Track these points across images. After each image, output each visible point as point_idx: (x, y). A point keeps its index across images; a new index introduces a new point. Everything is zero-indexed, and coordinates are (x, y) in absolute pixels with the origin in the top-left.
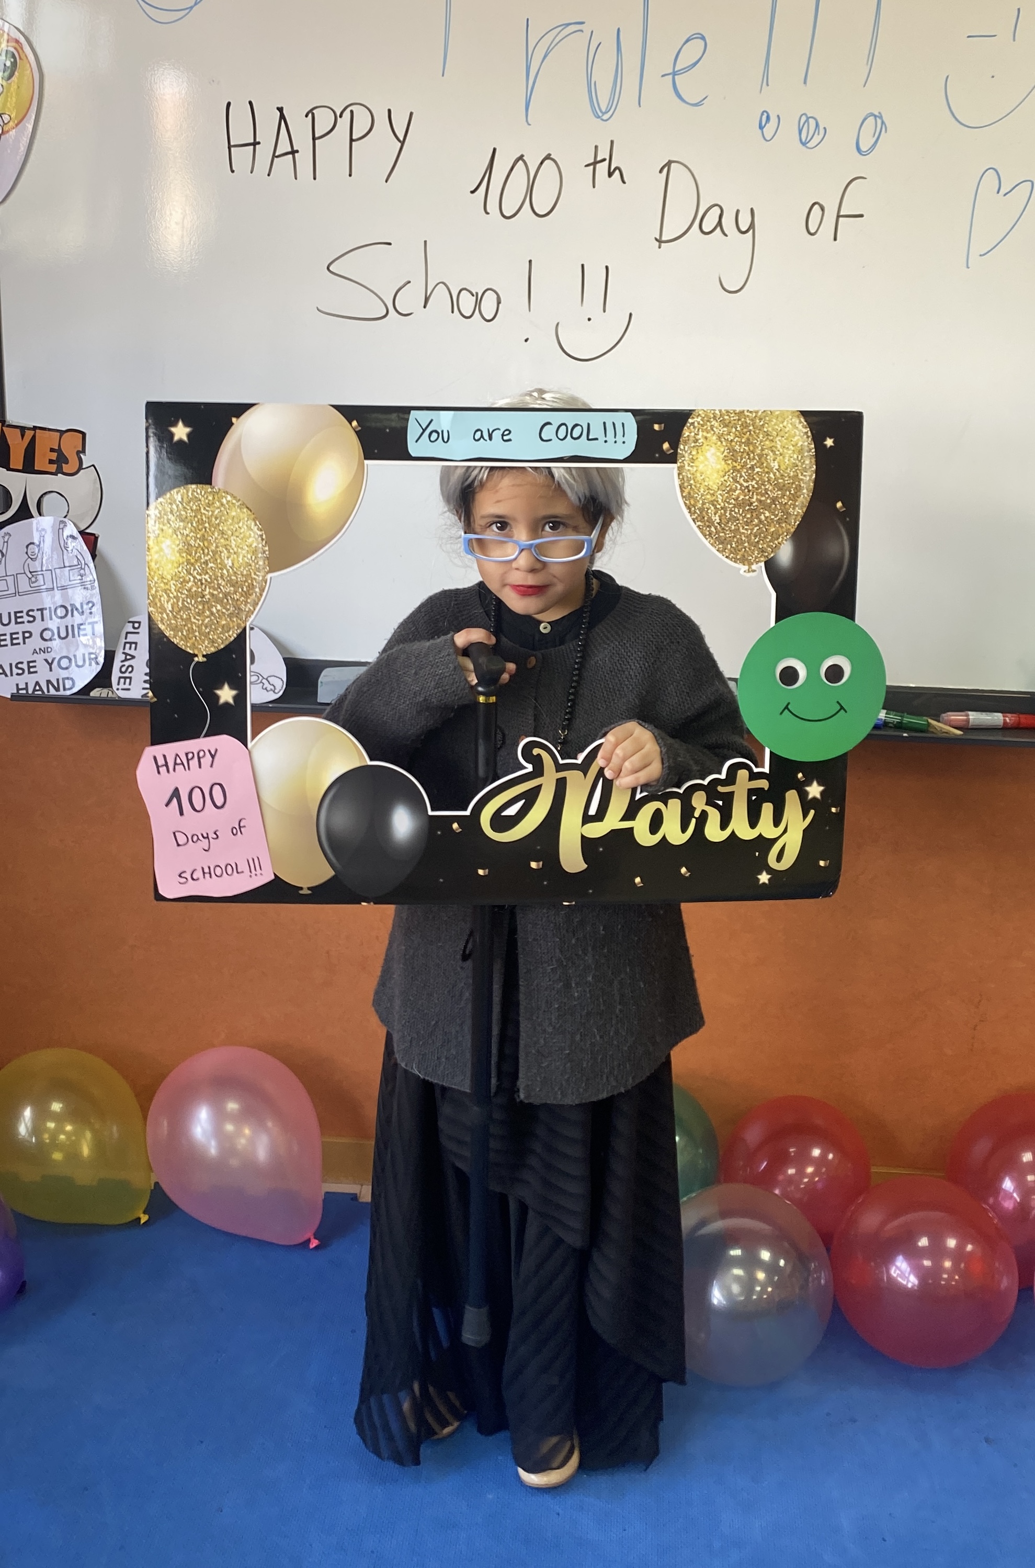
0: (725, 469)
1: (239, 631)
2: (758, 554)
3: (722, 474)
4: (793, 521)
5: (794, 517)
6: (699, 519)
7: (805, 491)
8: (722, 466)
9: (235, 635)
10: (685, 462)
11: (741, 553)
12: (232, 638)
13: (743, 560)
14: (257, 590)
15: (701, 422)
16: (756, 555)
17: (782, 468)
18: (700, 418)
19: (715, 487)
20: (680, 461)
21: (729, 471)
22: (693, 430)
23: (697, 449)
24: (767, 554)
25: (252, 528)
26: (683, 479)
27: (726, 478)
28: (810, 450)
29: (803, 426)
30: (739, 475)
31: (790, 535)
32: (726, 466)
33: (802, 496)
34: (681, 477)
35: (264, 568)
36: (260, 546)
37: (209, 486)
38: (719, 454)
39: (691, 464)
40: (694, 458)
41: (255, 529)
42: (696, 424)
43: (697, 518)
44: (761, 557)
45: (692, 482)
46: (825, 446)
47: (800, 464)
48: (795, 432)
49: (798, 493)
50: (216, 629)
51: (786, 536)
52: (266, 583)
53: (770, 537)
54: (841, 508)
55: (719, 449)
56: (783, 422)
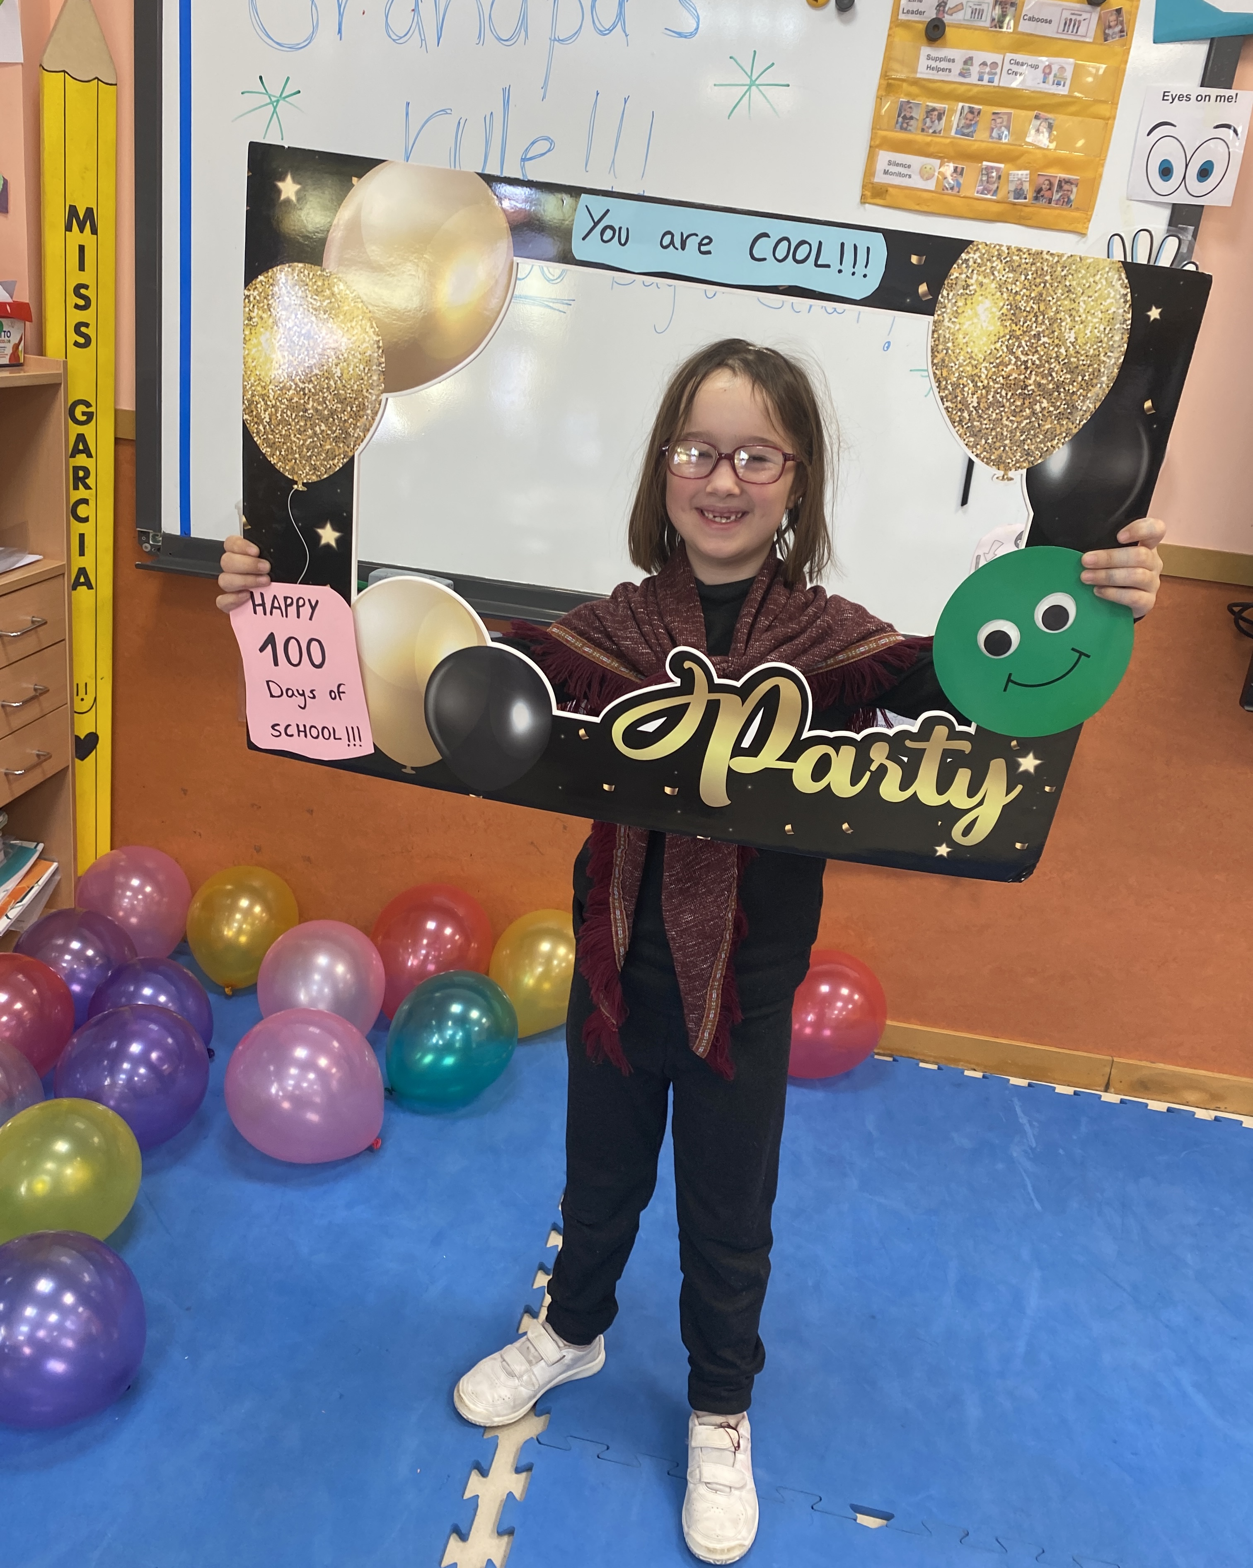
0: (999, 332)
1: (345, 460)
2: (1021, 458)
3: (994, 339)
4: (1078, 418)
5: (1081, 413)
6: (950, 397)
7: (1104, 379)
8: (995, 327)
9: (341, 466)
10: (945, 315)
11: (997, 453)
12: (338, 468)
13: (999, 463)
14: (369, 412)
15: (979, 261)
16: (1018, 457)
17: (1079, 341)
18: (978, 254)
19: (981, 356)
20: (939, 312)
21: (1004, 336)
22: (965, 270)
23: (966, 299)
24: (1033, 459)
25: (367, 330)
26: (939, 338)
27: (1000, 343)
28: (1126, 320)
29: (1121, 285)
30: (1017, 344)
31: (1070, 438)
32: (1002, 328)
33: (1099, 385)
34: (936, 336)
35: (378, 385)
36: (376, 355)
37: (319, 268)
38: (994, 310)
39: (954, 319)
40: (960, 311)
41: (371, 334)
42: (971, 263)
43: (946, 396)
44: (1024, 461)
45: (950, 345)
46: (1149, 317)
47: (1106, 339)
48: (1109, 291)
49: (1095, 381)
50: (319, 454)
51: (1065, 438)
52: (380, 404)
53: (1041, 437)
54: (1149, 409)
55: (996, 303)
56: (1094, 275)
